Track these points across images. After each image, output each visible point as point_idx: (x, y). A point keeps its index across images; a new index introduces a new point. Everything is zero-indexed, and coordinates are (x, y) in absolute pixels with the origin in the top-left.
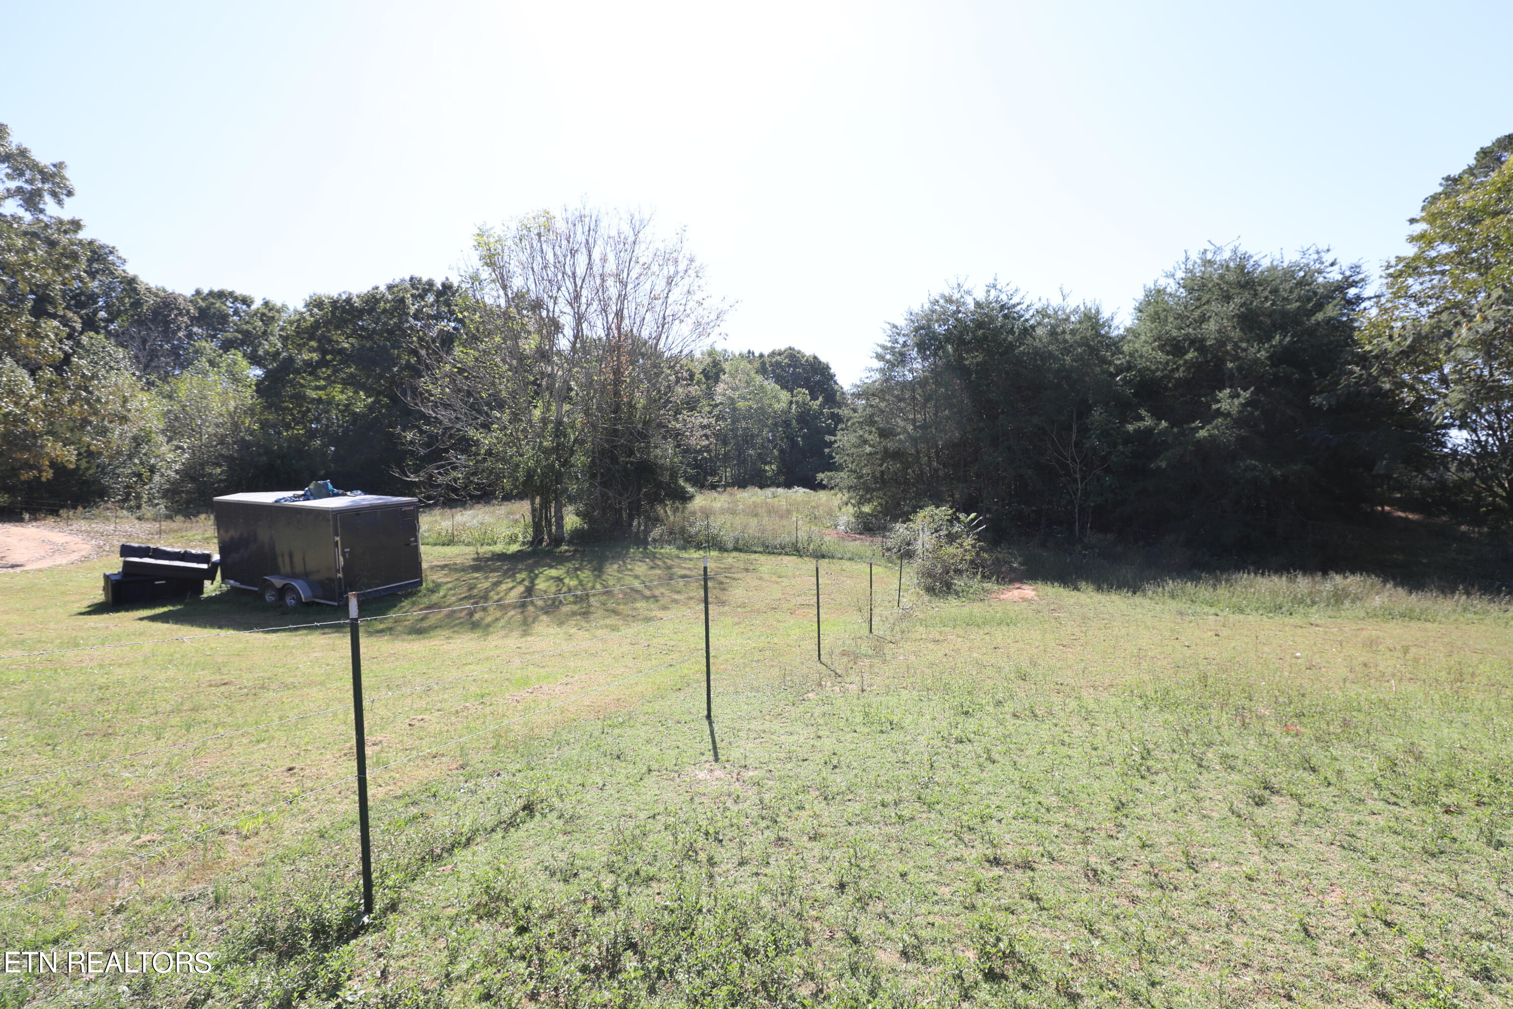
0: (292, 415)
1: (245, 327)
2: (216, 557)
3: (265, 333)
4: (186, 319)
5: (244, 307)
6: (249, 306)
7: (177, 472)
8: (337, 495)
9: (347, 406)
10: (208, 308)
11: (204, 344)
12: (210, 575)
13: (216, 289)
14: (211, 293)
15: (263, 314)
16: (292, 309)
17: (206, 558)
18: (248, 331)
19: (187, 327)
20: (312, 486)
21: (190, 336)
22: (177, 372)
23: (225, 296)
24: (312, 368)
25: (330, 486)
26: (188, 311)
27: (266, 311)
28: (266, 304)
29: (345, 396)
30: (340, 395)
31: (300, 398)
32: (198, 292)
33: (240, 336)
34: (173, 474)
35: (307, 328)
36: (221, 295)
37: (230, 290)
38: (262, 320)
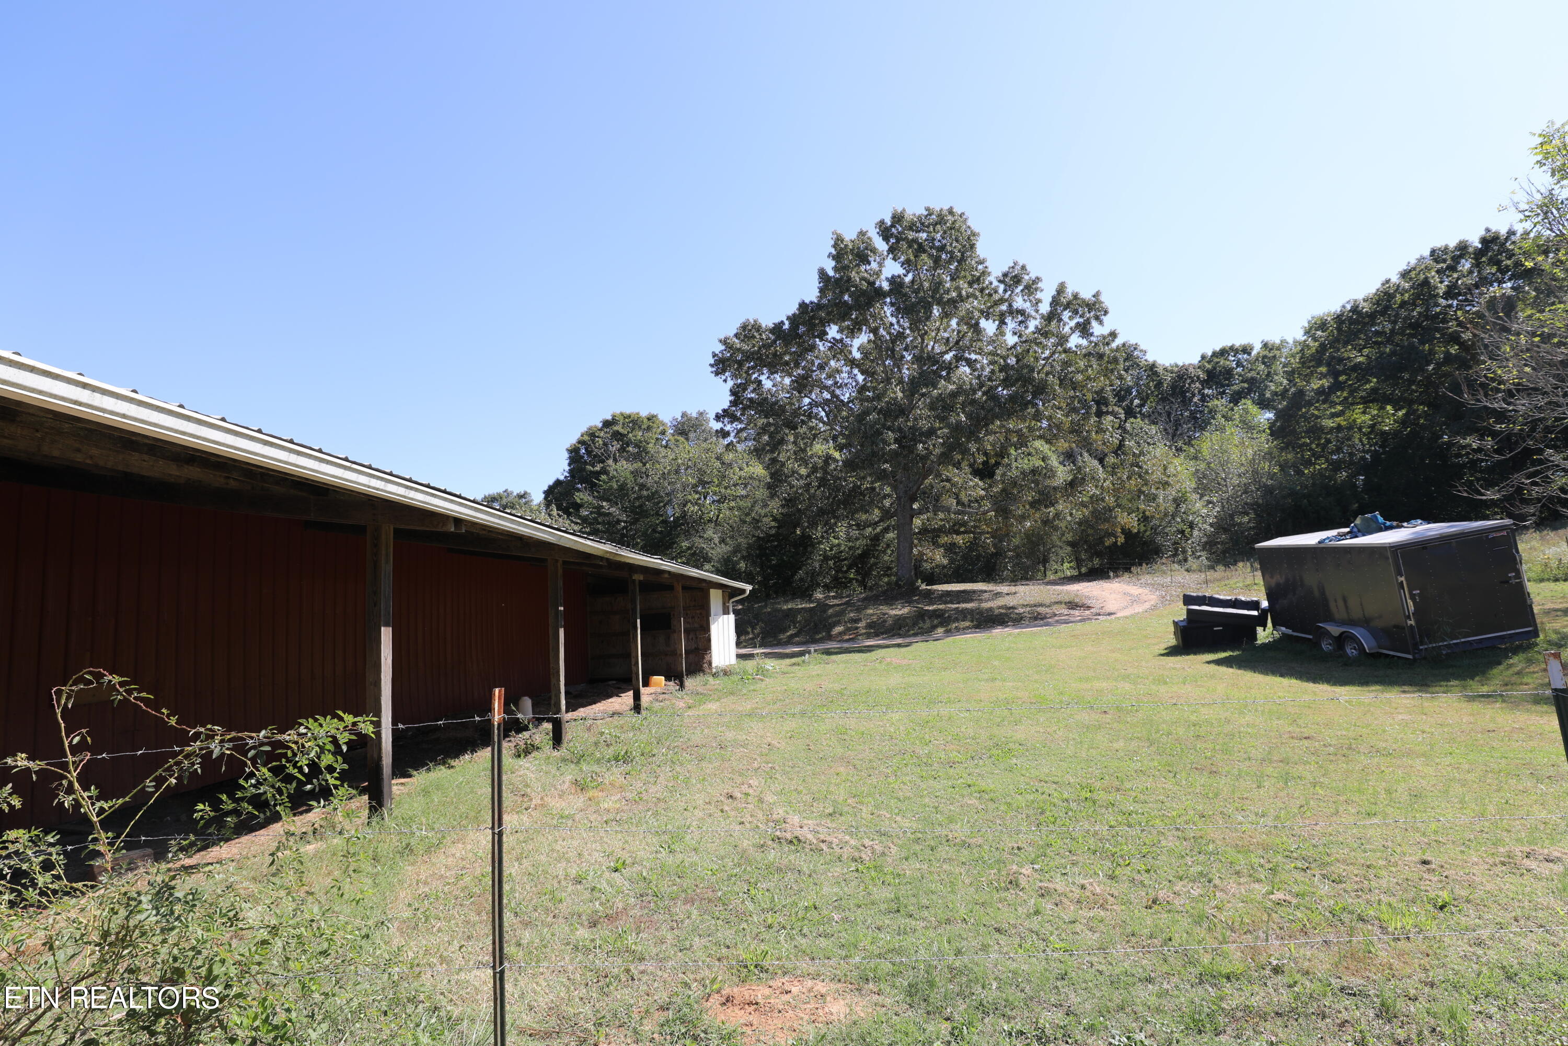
0: (1311, 450)
1: (1249, 375)
2: (1265, 604)
3: (1269, 374)
4: (1197, 384)
5: (1245, 356)
6: (1249, 354)
7: (1211, 525)
8: (1391, 528)
9: (1372, 427)
10: (1214, 368)
11: (1216, 402)
12: (1261, 621)
13: (1218, 349)
14: (1215, 354)
15: (1264, 357)
16: (1291, 341)
17: (1255, 605)
18: (1253, 378)
19: (1199, 392)
20: (1358, 521)
21: (1204, 398)
22: (1197, 435)
23: (1227, 352)
24: (1324, 395)
25: (1381, 519)
26: (1198, 377)
27: (1266, 353)
28: (1265, 345)
29: (1368, 417)
30: (1361, 417)
31: (1316, 431)
32: (1203, 357)
33: (1246, 385)
34: (1208, 528)
35: (1312, 355)
36: (1223, 352)
37: (1230, 344)
38: (1264, 363)
